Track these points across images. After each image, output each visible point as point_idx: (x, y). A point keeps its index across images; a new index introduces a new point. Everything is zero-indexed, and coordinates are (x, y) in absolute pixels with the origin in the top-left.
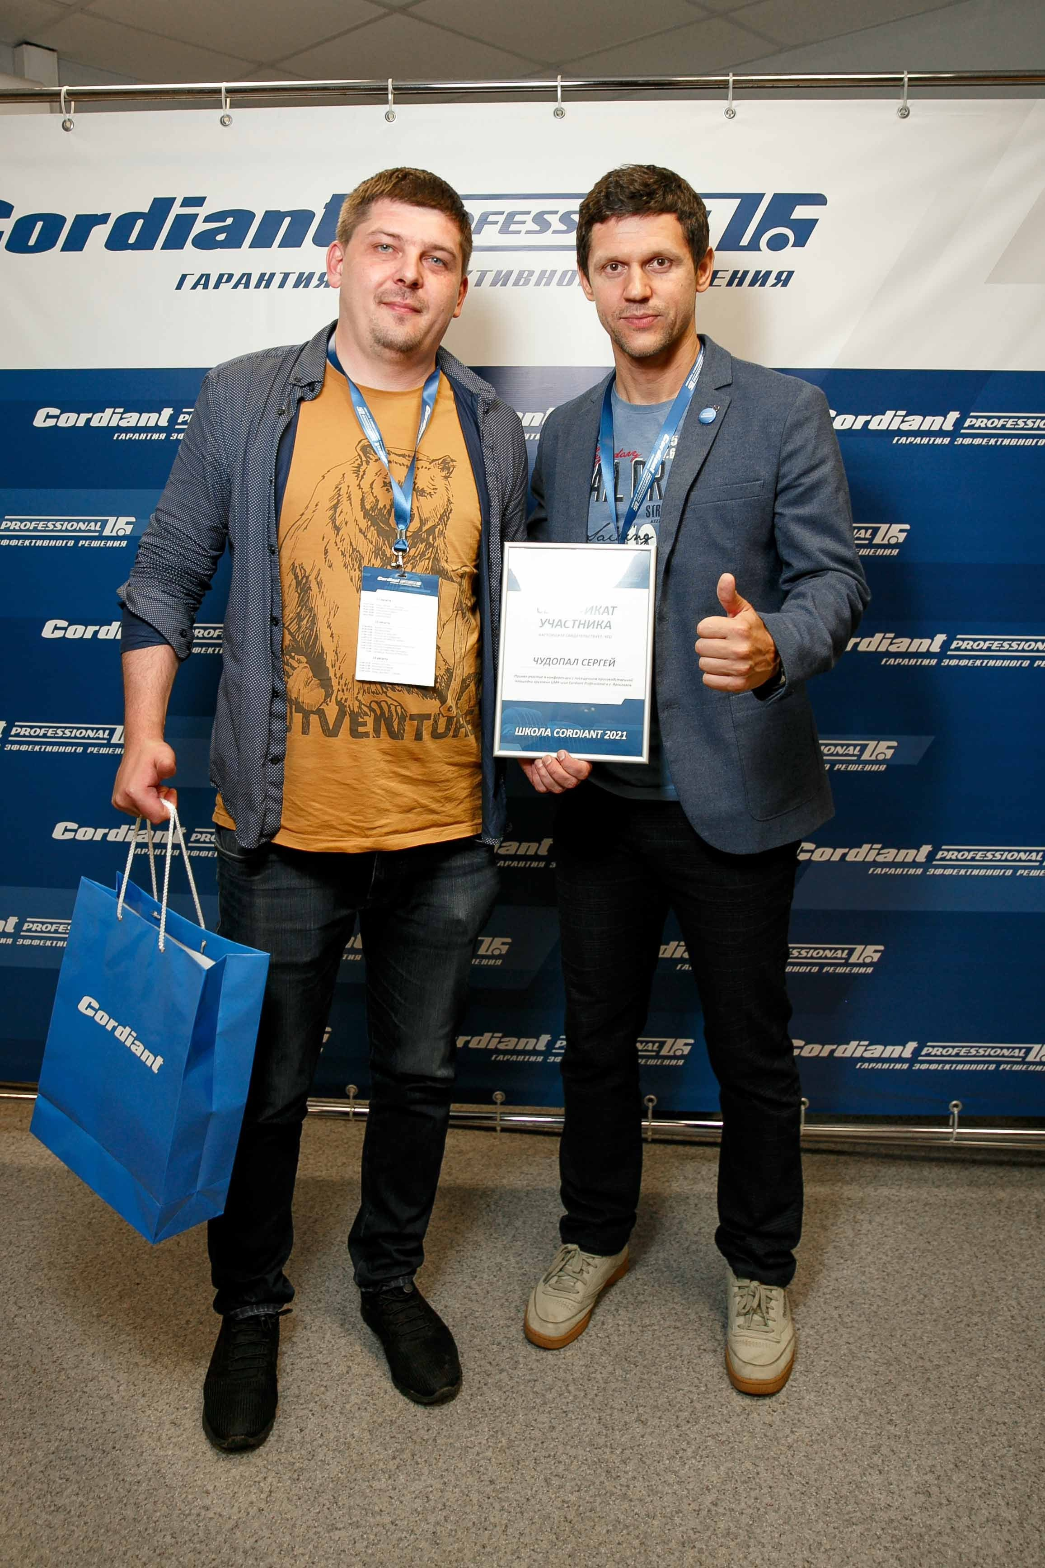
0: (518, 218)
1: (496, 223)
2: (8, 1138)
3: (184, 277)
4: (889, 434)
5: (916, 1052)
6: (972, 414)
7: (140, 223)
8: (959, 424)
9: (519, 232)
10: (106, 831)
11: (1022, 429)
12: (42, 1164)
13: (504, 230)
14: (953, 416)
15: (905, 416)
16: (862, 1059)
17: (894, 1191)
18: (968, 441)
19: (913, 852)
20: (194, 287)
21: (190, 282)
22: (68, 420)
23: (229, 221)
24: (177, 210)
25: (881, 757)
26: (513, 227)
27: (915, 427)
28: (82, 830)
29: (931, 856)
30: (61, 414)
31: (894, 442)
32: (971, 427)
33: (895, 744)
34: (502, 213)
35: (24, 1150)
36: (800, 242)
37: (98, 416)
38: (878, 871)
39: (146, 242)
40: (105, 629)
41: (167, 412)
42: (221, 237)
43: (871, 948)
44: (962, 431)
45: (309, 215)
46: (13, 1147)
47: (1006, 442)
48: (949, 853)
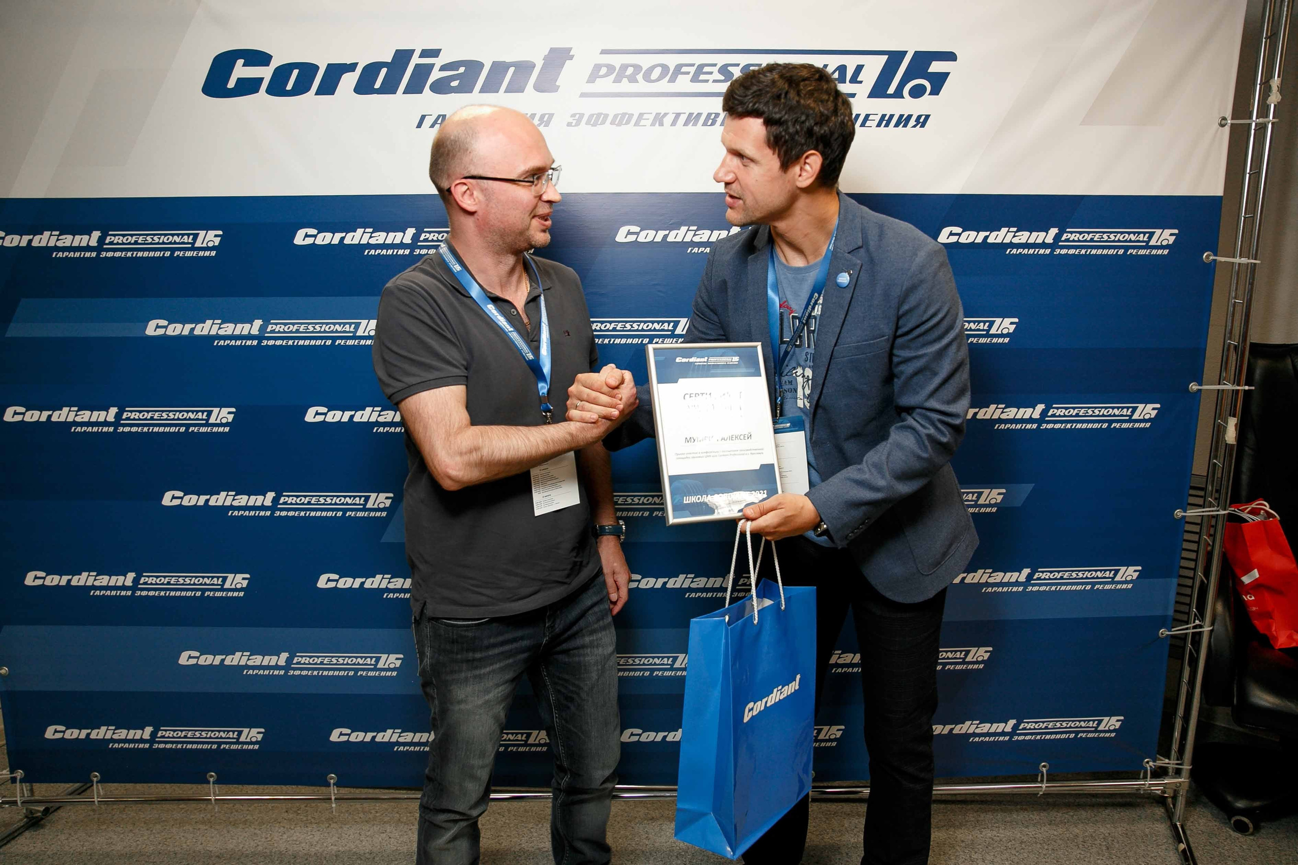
0: (706, 69)
1: (688, 73)
2: (280, 828)
3: (423, 118)
4: (1003, 246)
5: (1015, 727)
6: (1068, 230)
7: (384, 71)
8: (1057, 238)
9: (707, 81)
10: (363, 580)
11: (1106, 241)
12: (313, 850)
13: (695, 79)
14: (1053, 231)
15: (1016, 232)
16: (974, 735)
17: (995, 833)
18: (1064, 252)
19: (1016, 574)
20: (432, 126)
21: (428, 122)
22: (325, 238)
23: (462, 70)
24: (415, 60)
25: (993, 502)
26: (702, 77)
27: (1023, 241)
28: (342, 580)
29: (1030, 577)
30: (318, 233)
31: (1007, 253)
32: (1067, 240)
33: (1004, 491)
34: (693, 65)
35: (295, 838)
36: (935, 91)
37: (350, 235)
38: (990, 589)
39: (389, 88)
40: (359, 413)
41: (411, 232)
42: (455, 84)
43: (982, 650)
44: (1060, 244)
45: (529, 66)
46: (285, 836)
47: (1094, 252)
48: (1044, 574)
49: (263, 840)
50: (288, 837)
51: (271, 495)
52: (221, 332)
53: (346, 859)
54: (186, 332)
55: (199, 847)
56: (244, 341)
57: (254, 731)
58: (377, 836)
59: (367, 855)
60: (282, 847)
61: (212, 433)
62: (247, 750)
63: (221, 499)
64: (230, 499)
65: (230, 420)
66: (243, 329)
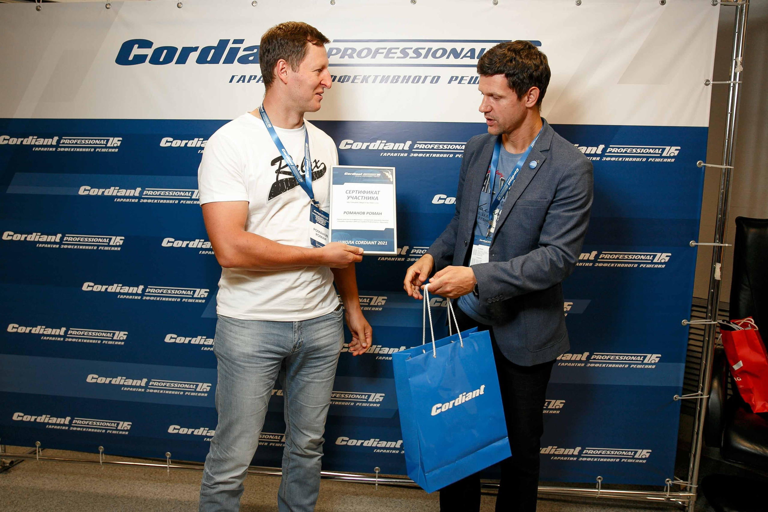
1: (383, 53)
2: (139, 483)
3: (233, 77)
5: (581, 452)
6: (610, 146)
7: (213, 51)
8: (604, 151)
10: (191, 339)
11: (635, 153)
12: (156, 497)
14: (602, 147)
16: (554, 455)
18: (608, 159)
19: (580, 356)
20: (238, 82)
21: (236, 79)
22: (177, 143)
23: (255, 51)
24: (230, 45)
25: (564, 310)
26: (391, 55)
28: (179, 338)
29: (588, 358)
30: (173, 140)
32: (610, 152)
33: (572, 303)
34: (386, 48)
35: (147, 490)
37: (191, 142)
38: (563, 364)
39: (215, 60)
40: (192, 243)
42: (251, 58)
43: (559, 402)
44: (606, 154)
46: (141, 488)
47: (627, 159)
48: (598, 356)
49: (129, 489)
50: (143, 489)
51: (141, 287)
52: (119, 194)
53: (173, 503)
54: (100, 193)
55: (92, 490)
56: (131, 200)
57: (126, 424)
58: (193, 492)
59: (187, 503)
60: (139, 494)
61: (111, 251)
62: (122, 435)
63: (114, 288)
64: (119, 288)
65: (121, 244)
66: (130, 192)
